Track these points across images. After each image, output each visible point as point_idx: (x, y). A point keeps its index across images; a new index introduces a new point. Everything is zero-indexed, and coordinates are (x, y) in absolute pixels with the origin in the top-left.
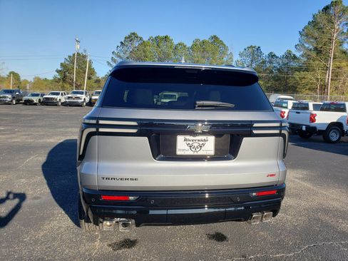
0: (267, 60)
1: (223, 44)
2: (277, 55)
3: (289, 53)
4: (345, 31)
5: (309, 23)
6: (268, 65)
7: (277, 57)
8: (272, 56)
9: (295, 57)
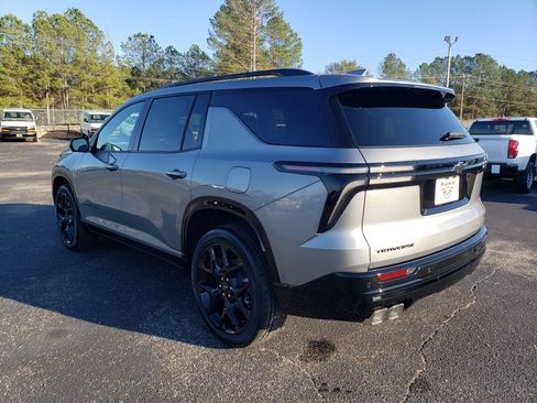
0: (166, 58)
1: (92, 25)
2: (179, 51)
3: (196, 49)
4: (265, 24)
5: (222, 8)
6: (167, 66)
7: (180, 55)
8: (172, 51)
9: (204, 57)
